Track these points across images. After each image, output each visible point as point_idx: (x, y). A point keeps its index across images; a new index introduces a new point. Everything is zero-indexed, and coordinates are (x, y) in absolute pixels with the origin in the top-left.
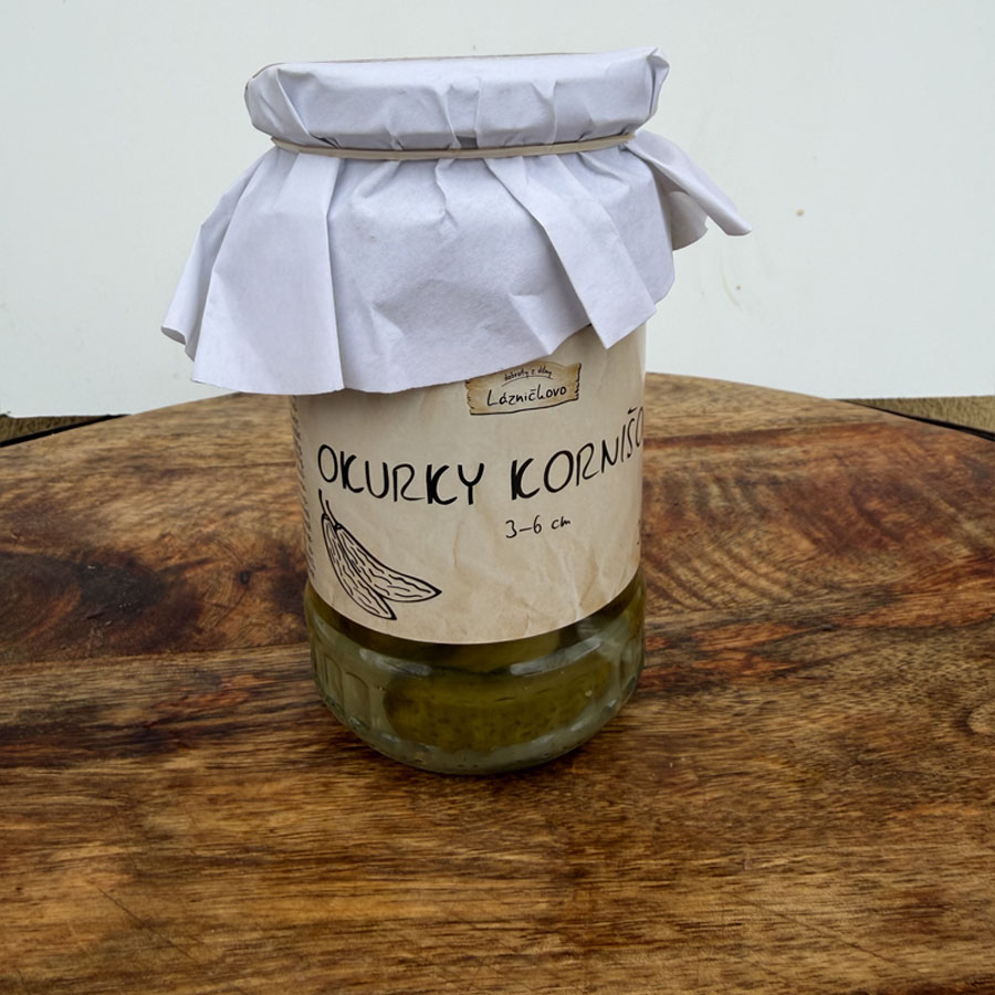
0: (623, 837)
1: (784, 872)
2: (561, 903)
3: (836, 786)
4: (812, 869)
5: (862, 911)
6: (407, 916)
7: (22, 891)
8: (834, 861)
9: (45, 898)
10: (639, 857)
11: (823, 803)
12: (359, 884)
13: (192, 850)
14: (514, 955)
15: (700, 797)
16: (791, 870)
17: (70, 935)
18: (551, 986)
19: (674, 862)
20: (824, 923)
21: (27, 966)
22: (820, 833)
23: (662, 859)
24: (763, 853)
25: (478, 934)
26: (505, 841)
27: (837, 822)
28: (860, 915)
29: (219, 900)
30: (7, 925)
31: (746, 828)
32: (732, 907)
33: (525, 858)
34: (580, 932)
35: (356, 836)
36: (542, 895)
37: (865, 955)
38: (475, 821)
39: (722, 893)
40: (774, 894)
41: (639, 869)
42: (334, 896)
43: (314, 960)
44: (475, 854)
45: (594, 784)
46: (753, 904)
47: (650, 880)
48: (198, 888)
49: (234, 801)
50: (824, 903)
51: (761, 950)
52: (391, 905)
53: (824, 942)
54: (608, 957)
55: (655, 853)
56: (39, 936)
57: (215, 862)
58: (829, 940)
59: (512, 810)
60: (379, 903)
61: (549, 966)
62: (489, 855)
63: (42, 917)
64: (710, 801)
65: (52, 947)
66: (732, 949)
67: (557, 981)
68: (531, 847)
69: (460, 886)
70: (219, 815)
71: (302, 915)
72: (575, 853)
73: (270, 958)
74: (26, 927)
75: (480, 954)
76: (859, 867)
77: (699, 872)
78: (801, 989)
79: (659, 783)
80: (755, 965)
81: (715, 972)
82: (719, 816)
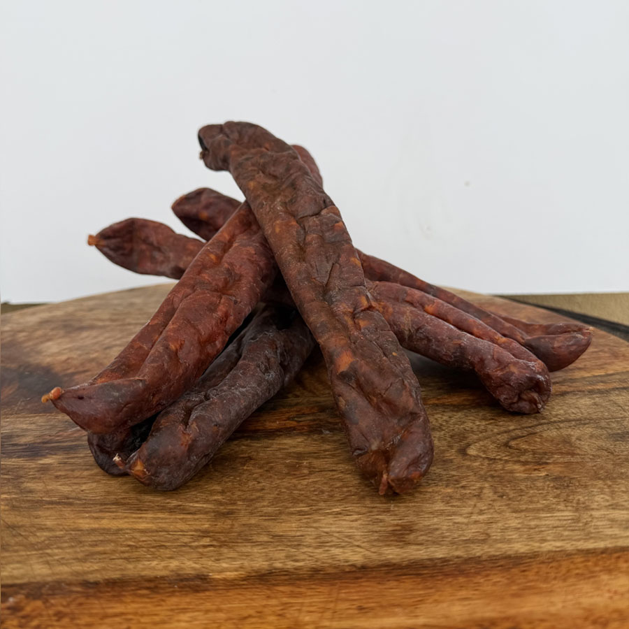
1: (336, 514)
2: (216, 525)
4: (349, 513)
6: (137, 528)
8: (364, 510)
10: (264, 506)
12: (118, 514)
13: (41, 498)
14: (185, 545)
16: (340, 514)
19: (281, 509)
20: (347, 536)
25: (170, 536)
29: (48, 518)
32: (303, 529)
33: (205, 506)
34: (221, 537)
36: (208, 521)
37: (361, 550)
39: (300, 523)
40: (327, 524)
41: (262, 511)
42: (104, 518)
43: (87, 544)
46: (314, 528)
47: (265, 516)
48: (40, 513)
49: (68, 478)
50: (351, 528)
51: (310, 546)
52: (131, 523)
53: (343, 544)
54: (231, 547)
55: (273, 505)
57: (52, 503)
58: (347, 543)
60: (125, 522)
61: (200, 550)
62: (187, 504)
67: (202, 556)
68: (210, 501)
69: (168, 516)
70: (59, 483)
71: (87, 526)
72: (231, 504)
73: (66, 542)
75: (168, 544)
76: (377, 513)
77: (292, 514)
78: (323, 563)
79: (288, 474)
80: (304, 553)
81: (282, 555)
82: (313, 489)
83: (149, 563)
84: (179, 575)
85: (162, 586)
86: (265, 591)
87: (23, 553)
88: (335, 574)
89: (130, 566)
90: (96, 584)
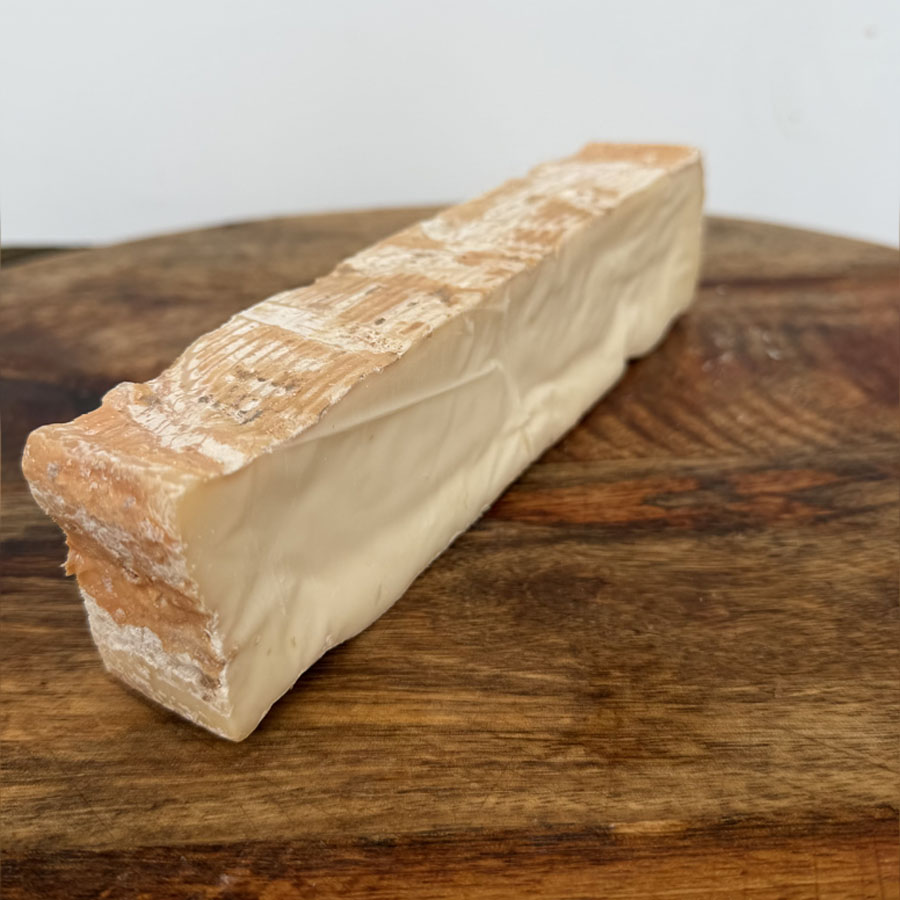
0: (649, 664)
1: (816, 700)
2: (585, 719)
3: (874, 625)
4: (840, 699)
5: (892, 737)
6: (429, 723)
7: (48, 685)
8: (867, 693)
9: (69, 693)
10: (666, 682)
11: (859, 641)
12: (380, 693)
14: (538, 761)
15: (731, 631)
16: (823, 700)
17: (97, 726)
18: (575, 790)
19: (703, 688)
20: (853, 746)
21: (58, 749)
22: (855, 668)
23: (690, 685)
24: (795, 684)
25: (502, 742)
26: (527, 661)
27: (873, 659)
28: (889, 740)
30: (36, 713)
31: (777, 661)
32: (760, 730)
33: (548, 677)
34: (605, 745)
35: (375, 650)
36: (566, 711)
37: (891, 775)
38: (496, 642)
39: (751, 717)
40: (804, 720)
41: (666, 692)
42: (356, 703)
43: (340, 757)
44: (497, 671)
45: (620, 613)
46: (782, 728)
47: (676, 703)
50: (854, 729)
51: (789, 767)
52: (413, 713)
53: (851, 762)
54: (631, 768)
55: (683, 679)
56: (67, 724)
58: (857, 761)
59: (535, 634)
60: (401, 711)
61: (574, 773)
62: (511, 673)
63: (69, 708)
64: (741, 634)
65: (81, 734)
66: (758, 766)
67: (581, 786)
68: (555, 668)
69: (482, 699)
71: (325, 719)
72: (600, 675)
73: (295, 754)
74: (55, 716)
75: (502, 759)
76: (893, 699)
77: (728, 698)
78: (825, 801)
79: (688, 616)
80: (781, 780)
81: (740, 785)
82: (750, 649)
83: (480, 800)
84: (550, 827)
85: (523, 850)
86: (733, 859)
87: (216, 778)
88: (859, 823)
89: (445, 807)
90: (388, 845)
